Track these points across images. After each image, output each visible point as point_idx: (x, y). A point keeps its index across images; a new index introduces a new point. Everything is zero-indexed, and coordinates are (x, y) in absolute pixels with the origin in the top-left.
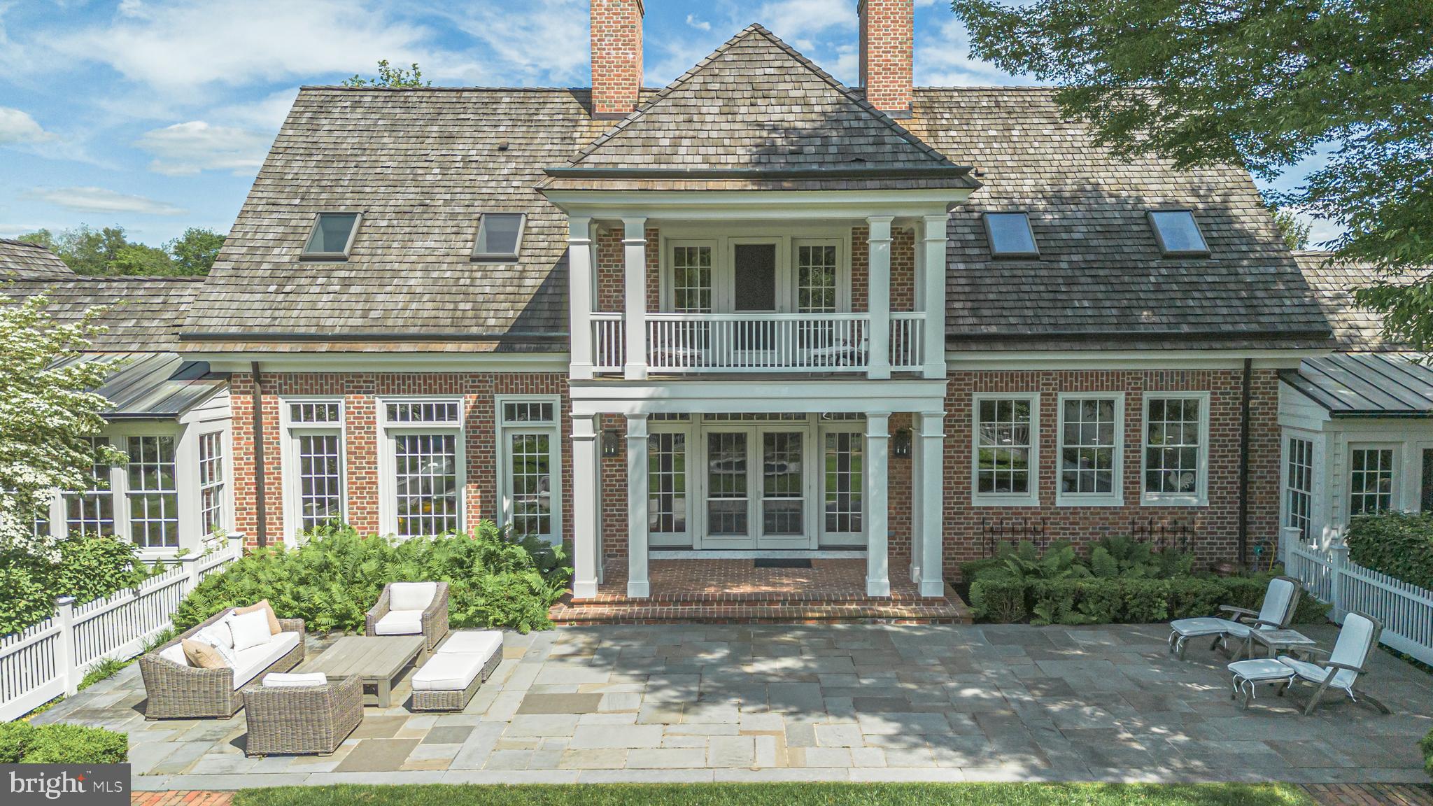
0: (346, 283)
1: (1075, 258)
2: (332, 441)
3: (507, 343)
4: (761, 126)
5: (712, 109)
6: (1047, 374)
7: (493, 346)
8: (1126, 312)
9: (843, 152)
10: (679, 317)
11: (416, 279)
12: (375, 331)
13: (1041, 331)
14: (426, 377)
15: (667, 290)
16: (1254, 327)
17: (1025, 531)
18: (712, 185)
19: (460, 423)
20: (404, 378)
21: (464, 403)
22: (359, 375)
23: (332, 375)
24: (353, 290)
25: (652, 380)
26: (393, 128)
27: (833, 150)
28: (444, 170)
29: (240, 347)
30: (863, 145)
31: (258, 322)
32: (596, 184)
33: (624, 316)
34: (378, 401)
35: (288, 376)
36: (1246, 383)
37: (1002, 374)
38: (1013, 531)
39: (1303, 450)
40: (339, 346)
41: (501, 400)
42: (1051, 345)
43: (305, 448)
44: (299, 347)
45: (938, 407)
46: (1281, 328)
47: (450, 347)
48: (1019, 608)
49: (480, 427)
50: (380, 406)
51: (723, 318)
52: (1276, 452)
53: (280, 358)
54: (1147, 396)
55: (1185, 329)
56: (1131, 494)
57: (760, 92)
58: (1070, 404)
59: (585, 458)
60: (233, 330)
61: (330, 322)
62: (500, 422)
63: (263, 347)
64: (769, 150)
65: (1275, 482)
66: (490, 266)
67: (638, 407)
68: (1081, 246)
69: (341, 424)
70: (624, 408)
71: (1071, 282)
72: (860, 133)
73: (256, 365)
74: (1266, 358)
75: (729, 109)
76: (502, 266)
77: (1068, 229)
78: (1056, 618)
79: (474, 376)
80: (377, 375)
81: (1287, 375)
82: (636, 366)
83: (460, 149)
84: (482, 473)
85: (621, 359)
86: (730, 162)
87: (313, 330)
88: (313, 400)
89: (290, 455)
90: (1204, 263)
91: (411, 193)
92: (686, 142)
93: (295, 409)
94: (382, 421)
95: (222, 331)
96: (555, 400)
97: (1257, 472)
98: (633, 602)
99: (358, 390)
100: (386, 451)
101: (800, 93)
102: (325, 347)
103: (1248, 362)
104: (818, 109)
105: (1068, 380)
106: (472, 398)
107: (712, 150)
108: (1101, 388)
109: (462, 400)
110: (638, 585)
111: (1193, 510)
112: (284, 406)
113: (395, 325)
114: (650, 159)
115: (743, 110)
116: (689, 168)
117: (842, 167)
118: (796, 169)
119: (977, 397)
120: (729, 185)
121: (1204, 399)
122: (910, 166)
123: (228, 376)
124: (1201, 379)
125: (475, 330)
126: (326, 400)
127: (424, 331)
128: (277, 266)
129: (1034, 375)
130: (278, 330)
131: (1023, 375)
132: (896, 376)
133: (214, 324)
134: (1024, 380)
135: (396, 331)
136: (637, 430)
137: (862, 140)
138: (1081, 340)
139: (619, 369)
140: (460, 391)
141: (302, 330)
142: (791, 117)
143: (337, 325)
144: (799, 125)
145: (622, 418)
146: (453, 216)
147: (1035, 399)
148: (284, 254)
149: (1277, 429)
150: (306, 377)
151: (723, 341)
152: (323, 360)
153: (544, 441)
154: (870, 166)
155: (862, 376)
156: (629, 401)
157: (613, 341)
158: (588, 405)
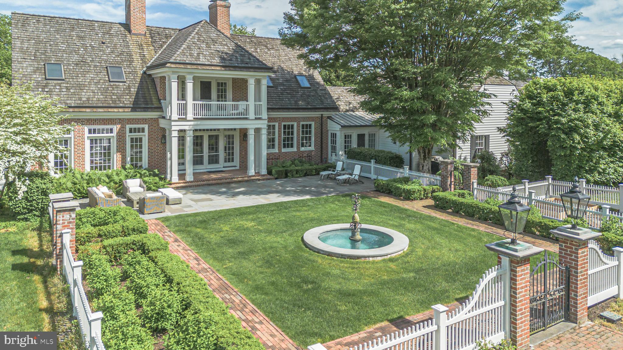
0: (68, 88)
1: (281, 87)
3: (134, 109)
4: (218, 52)
5: (204, 45)
6: (279, 118)
7: (130, 110)
8: (296, 102)
9: (242, 61)
10: (201, 102)
11: (93, 88)
13: (278, 107)
14: (103, 120)
16: (323, 106)
17: (275, 159)
19: (114, 134)
20: (95, 120)
21: (116, 128)
22: (80, 119)
23: (70, 119)
24: (71, 91)
25: (195, 119)
27: (239, 60)
28: (86, 50)
30: (246, 59)
33: (187, 102)
34: (86, 128)
36: (322, 120)
38: (272, 159)
39: (334, 135)
40: (76, 110)
41: (128, 127)
42: (281, 110)
45: (265, 126)
46: (329, 107)
48: (284, 175)
49: (121, 136)
50: (86, 129)
52: (328, 136)
54: (301, 123)
55: (309, 107)
56: (298, 148)
57: (214, 41)
58: (285, 126)
59: (175, 142)
62: (128, 134)
64: (223, 59)
65: (327, 144)
66: (117, 84)
67: (190, 127)
68: (282, 84)
69: (72, 135)
70: (186, 128)
71: (282, 94)
72: (244, 55)
74: (326, 114)
75: (208, 46)
76: (121, 84)
77: (278, 79)
78: (293, 176)
79: (120, 119)
80: (87, 119)
81: (329, 118)
82: (190, 116)
83: (88, 42)
84: (121, 149)
85: (185, 114)
86: (215, 62)
90: (310, 90)
91: (76, 57)
92: (201, 55)
94: (87, 134)
96: (146, 126)
98: (189, 182)
99: (79, 124)
100: (87, 143)
101: (224, 43)
103: (322, 115)
104: (231, 48)
105: (284, 119)
106: (119, 126)
107: (209, 58)
108: (291, 121)
109: (115, 127)
110: (189, 177)
111: (311, 151)
113: (92, 103)
115: (212, 46)
116: (205, 63)
117: (244, 65)
118: (233, 65)
121: (313, 124)
122: (257, 66)
124: (312, 119)
125: (121, 105)
127: (104, 105)
128: (38, 82)
129: (277, 118)
131: (274, 118)
132: (256, 119)
134: (274, 120)
136: (190, 134)
138: (287, 109)
139: (184, 117)
140: (115, 124)
142: (225, 50)
143: (73, 103)
144: (228, 52)
146: (95, 66)
147: (276, 125)
148: (38, 77)
149: (327, 131)
151: (214, 109)
153: (141, 140)
154: (250, 65)
155: (246, 119)
156: (187, 126)
157: (183, 109)
158: (176, 127)
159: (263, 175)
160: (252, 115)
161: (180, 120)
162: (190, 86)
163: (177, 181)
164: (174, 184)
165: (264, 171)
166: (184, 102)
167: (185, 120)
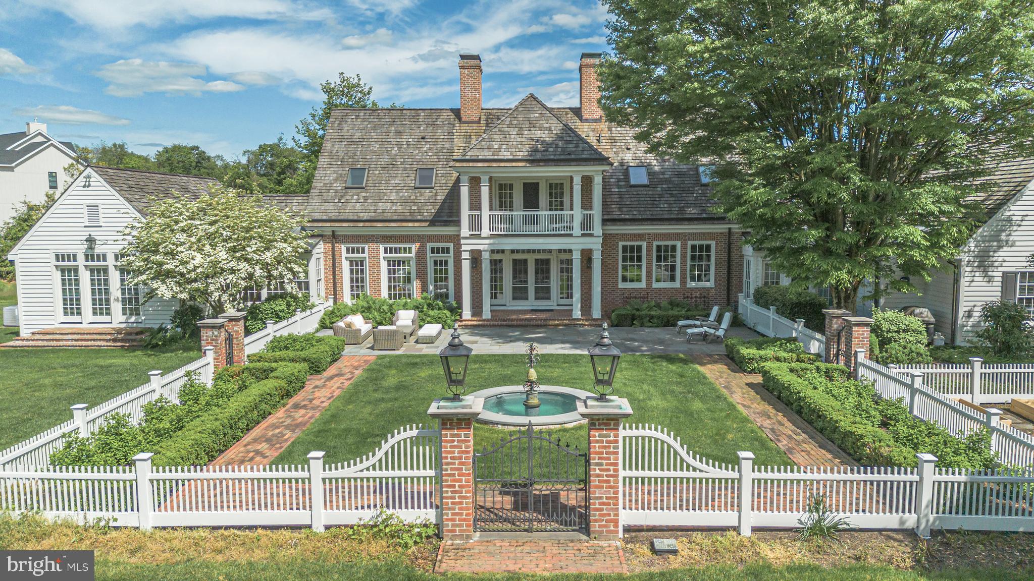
0: (366, 198)
1: (664, 186)
2: (362, 262)
3: (433, 223)
4: (532, 139)
5: (514, 132)
6: (649, 234)
7: (427, 224)
8: (681, 210)
9: (564, 151)
10: (501, 213)
11: (393, 197)
12: (380, 218)
13: (645, 217)
14: (400, 236)
15: (496, 203)
17: (640, 297)
18: (514, 164)
19: (413, 255)
20: (391, 237)
21: (415, 247)
22: (373, 236)
23: (363, 236)
24: (369, 201)
25: (492, 236)
26: (374, 128)
27: (560, 150)
28: (399, 148)
29: (328, 224)
30: (571, 147)
31: (333, 214)
32: (471, 164)
33: (481, 213)
34: (381, 246)
35: (345, 236)
36: (729, 237)
37: (631, 235)
38: (635, 298)
39: (749, 262)
40: (367, 224)
41: (429, 246)
42: (649, 223)
43: (351, 265)
44: (351, 224)
45: (600, 247)
47: (410, 224)
49: (421, 257)
50: (381, 248)
51: (518, 213)
52: (742, 265)
53: (344, 229)
54: (690, 243)
55: (704, 216)
56: (683, 282)
57: (532, 125)
58: (658, 246)
59: (466, 266)
60: (324, 218)
61: (362, 214)
62: (429, 254)
63: (337, 224)
64: (535, 150)
65: (741, 277)
66: (423, 191)
67: (486, 247)
69: (366, 255)
70: (481, 247)
71: (661, 196)
72: (570, 142)
73: (333, 231)
74: (737, 227)
75: (520, 132)
76: (428, 191)
78: (642, 325)
79: (419, 236)
80: (381, 236)
81: (745, 234)
82: (485, 232)
83: (405, 139)
84: (422, 275)
85: (480, 229)
86: (520, 155)
87: (356, 218)
88: (355, 246)
89: (346, 266)
91: (385, 159)
92: (504, 147)
93: (348, 250)
94: (382, 254)
95: (319, 218)
96: (451, 246)
97: (734, 273)
98: (485, 320)
99: (373, 242)
100: (384, 266)
101: (547, 125)
102: (361, 224)
103: (730, 229)
104: (554, 132)
105: (658, 237)
106: (418, 245)
107: (514, 150)
108: (671, 240)
110: (487, 314)
111: (709, 289)
112: (343, 248)
113: (388, 216)
114: (490, 154)
115: (526, 133)
116: (505, 158)
117: (562, 157)
118: (546, 158)
119: (621, 244)
120: (520, 164)
121: (713, 243)
122: (588, 156)
123: (322, 236)
124: (711, 236)
125: (419, 218)
126: (360, 246)
127: (399, 218)
128: (336, 191)
129: (643, 234)
130: (342, 218)
131: (639, 235)
132: (583, 235)
133: (317, 216)
134: (640, 237)
135: (388, 218)
136: (486, 256)
137: (571, 146)
138: (661, 220)
139: (479, 233)
140: (413, 242)
141: (351, 218)
142: (544, 136)
143: (365, 216)
144: (547, 139)
145: (480, 252)
146: (405, 169)
147: (644, 245)
148: (338, 186)
149: (741, 256)
150: (353, 236)
151: (518, 222)
152: (361, 229)
153: (446, 262)
154: (573, 157)
155: (571, 235)
156: (483, 245)
157: (476, 223)
158: (467, 246)
159: (596, 320)
160: (577, 231)
161: (472, 236)
162: (485, 190)
163: (469, 317)
164: (465, 320)
165: (597, 313)
166: (478, 213)
167: (479, 237)
